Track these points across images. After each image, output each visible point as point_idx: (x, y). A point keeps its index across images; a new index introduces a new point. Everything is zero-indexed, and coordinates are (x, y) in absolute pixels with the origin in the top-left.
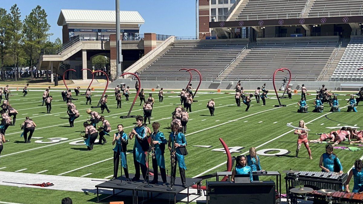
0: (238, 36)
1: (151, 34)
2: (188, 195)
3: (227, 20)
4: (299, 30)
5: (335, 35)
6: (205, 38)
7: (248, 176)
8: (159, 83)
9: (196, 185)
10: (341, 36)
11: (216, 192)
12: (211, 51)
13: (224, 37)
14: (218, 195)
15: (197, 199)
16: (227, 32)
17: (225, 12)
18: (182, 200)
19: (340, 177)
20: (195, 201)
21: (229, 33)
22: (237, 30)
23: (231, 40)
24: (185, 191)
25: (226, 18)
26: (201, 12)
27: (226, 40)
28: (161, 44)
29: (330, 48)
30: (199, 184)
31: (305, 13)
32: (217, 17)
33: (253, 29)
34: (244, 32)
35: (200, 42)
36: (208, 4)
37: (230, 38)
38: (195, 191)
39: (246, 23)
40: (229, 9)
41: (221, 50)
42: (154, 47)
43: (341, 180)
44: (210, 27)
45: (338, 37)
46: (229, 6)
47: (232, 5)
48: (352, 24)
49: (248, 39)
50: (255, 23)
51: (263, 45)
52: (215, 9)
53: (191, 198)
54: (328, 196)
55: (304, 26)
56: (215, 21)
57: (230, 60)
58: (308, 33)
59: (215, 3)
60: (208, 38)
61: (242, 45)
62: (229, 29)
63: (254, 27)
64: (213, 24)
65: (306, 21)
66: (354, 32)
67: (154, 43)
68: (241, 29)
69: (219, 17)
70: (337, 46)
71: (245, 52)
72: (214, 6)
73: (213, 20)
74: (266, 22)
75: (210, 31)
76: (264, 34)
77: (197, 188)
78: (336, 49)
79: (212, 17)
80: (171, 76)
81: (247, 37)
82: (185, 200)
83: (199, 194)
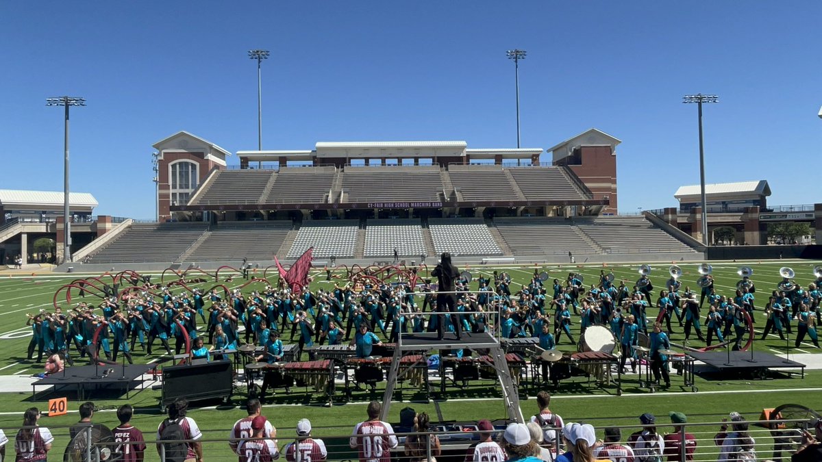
0: (200, 219)
1: (105, 216)
2: (142, 382)
3: (188, 205)
4: (258, 215)
5: (290, 219)
6: (165, 221)
7: (205, 357)
8: (113, 266)
9: (152, 370)
10: (294, 221)
11: (172, 377)
12: (172, 233)
13: (186, 220)
14: (176, 379)
15: (153, 385)
16: (188, 216)
17: (187, 197)
18: (136, 388)
19: (292, 348)
20: (151, 387)
21: (190, 217)
22: (198, 214)
23: (192, 223)
24: (139, 378)
25: (187, 202)
26: (161, 196)
27: (186, 223)
28: (117, 227)
29: (285, 231)
30: (154, 369)
31: (262, 200)
32: (178, 201)
33: (214, 213)
34: (205, 217)
35: (161, 225)
36: (169, 189)
37: (191, 221)
38: (151, 376)
39: (207, 208)
40: (190, 194)
41: (182, 233)
42: (109, 230)
43: (292, 352)
44: (171, 210)
45: (291, 221)
46: (190, 191)
47: (193, 190)
48: (303, 211)
49: (209, 223)
50: (217, 208)
51: (223, 228)
52: (176, 194)
53: (145, 384)
54: (281, 368)
55: (262, 211)
56: (176, 205)
57: (190, 242)
58: (266, 217)
59: (176, 188)
60: (168, 221)
61: (203, 228)
62: (190, 213)
63: (215, 211)
64: (173, 208)
65: (264, 207)
66: (305, 217)
67: (108, 225)
68: (202, 213)
69: (181, 202)
70: (291, 229)
71: (207, 234)
72: (174, 191)
73: (173, 204)
74: (226, 207)
75: (171, 215)
76: (224, 218)
77: (153, 373)
78: (290, 231)
79: (173, 201)
80: (127, 259)
81: (208, 220)
82: (139, 387)
83: (155, 379)
